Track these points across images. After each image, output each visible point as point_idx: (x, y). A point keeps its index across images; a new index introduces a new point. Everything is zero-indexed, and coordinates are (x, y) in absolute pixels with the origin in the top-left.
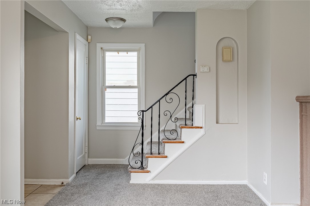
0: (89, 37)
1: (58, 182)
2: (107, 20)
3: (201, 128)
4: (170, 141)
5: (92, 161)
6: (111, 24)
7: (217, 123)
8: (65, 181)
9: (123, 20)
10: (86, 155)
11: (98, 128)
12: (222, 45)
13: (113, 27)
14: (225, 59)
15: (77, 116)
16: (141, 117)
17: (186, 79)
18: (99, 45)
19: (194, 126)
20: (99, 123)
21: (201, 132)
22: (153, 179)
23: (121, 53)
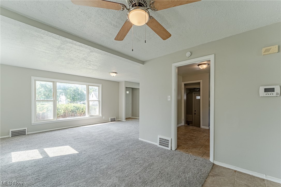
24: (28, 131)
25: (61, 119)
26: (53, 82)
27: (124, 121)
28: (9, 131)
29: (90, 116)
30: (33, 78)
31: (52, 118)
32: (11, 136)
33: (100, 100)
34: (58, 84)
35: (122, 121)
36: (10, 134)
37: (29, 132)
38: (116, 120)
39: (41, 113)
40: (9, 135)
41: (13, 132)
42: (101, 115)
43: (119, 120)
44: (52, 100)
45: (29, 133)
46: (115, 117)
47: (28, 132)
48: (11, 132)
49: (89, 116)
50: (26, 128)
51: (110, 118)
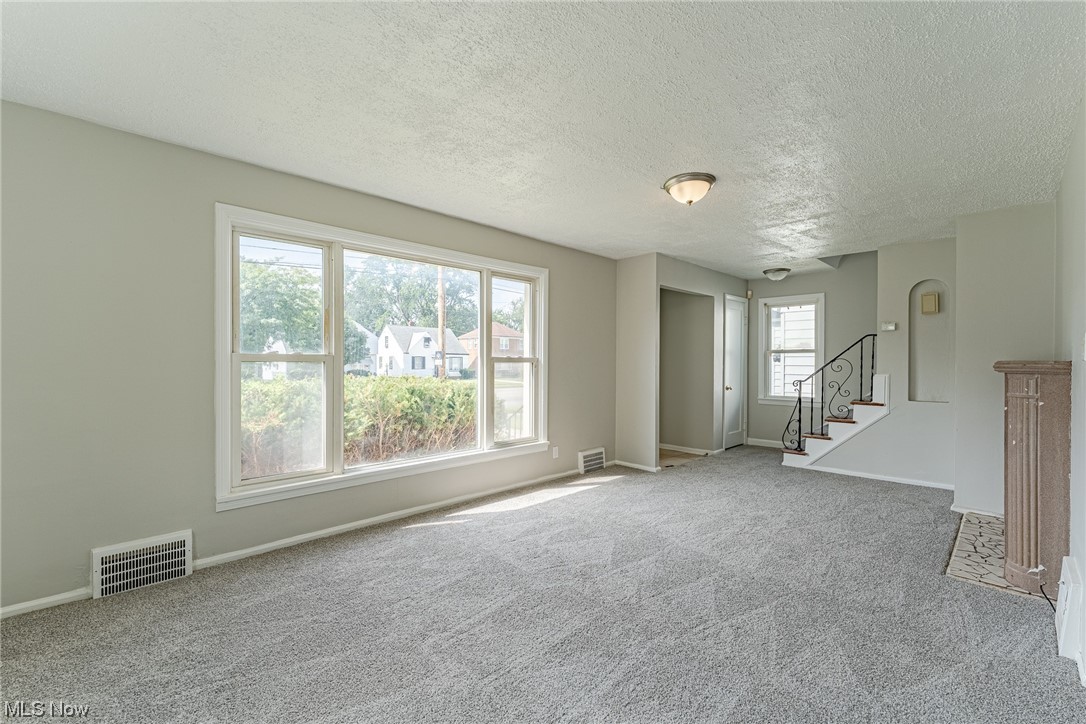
0: (750, 293)
1: (702, 452)
2: (765, 272)
3: (882, 405)
4: (836, 419)
5: (752, 441)
6: (771, 276)
7: (910, 400)
8: (710, 452)
9: (789, 270)
10: (745, 433)
11: (759, 402)
12: (921, 291)
13: (774, 279)
14: (925, 310)
15: (727, 384)
16: (798, 387)
17: (861, 340)
18: (762, 301)
19: (874, 401)
20: (761, 396)
21: (883, 411)
22: (812, 464)
23: (792, 308)
24: (194, 548)
25: (367, 467)
26: (327, 246)
27: (654, 470)
28: (89, 556)
29: (496, 443)
30: (225, 215)
31: (321, 465)
32: (97, 595)
33: (541, 356)
34: (354, 261)
35: (644, 472)
36: (97, 578)
37: (202, 557)
38: (605, 465)
39: (258, 429)
40: (87, 583)
41: (111, 565)
42: (543, 440)
43: (618, 462)
44: (322, 352)
45: (202, 563)
46: (602, 450)
47: (195, 558)
48: (97, 567)
49: (492, 444)
50: (186, 535)
51: (581, 456)
